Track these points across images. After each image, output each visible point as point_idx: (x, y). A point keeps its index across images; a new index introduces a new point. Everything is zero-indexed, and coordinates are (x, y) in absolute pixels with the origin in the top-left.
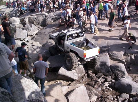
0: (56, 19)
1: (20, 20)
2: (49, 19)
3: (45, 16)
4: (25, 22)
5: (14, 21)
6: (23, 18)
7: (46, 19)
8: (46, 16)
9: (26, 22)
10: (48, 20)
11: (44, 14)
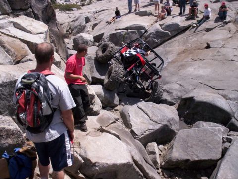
0: (166, 38)
1: (94, 38)
8: (146, 31)
11: (143, 28)
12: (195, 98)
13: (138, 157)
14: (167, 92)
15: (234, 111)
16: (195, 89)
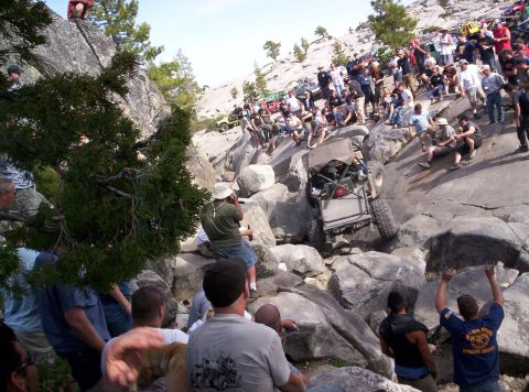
1: (274, 169)
2: (382, 144)
3: (361, 138)
4: (294, 174)
5: (256, 178)
6: (283, 163)
7: (369, 149)
8: (367, 137)
9: (296, 172)
10: (377, 148)
11: (359, 132)
12: (454, 232)
13: (339, 322)
14: (410, 233)
15: (523, 238)
16: (455, 216)
